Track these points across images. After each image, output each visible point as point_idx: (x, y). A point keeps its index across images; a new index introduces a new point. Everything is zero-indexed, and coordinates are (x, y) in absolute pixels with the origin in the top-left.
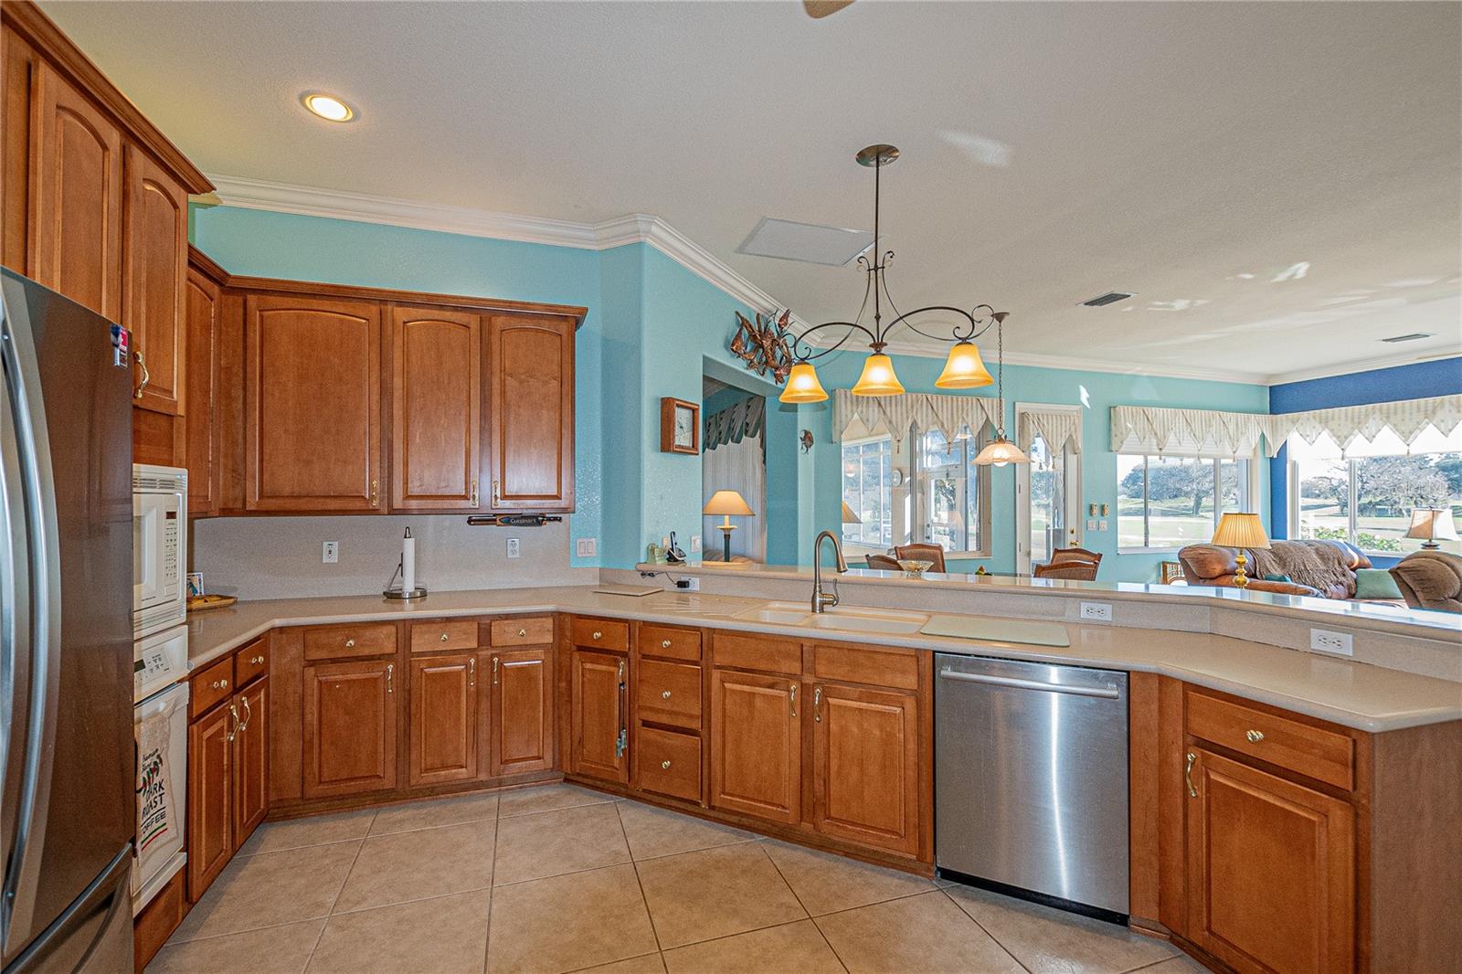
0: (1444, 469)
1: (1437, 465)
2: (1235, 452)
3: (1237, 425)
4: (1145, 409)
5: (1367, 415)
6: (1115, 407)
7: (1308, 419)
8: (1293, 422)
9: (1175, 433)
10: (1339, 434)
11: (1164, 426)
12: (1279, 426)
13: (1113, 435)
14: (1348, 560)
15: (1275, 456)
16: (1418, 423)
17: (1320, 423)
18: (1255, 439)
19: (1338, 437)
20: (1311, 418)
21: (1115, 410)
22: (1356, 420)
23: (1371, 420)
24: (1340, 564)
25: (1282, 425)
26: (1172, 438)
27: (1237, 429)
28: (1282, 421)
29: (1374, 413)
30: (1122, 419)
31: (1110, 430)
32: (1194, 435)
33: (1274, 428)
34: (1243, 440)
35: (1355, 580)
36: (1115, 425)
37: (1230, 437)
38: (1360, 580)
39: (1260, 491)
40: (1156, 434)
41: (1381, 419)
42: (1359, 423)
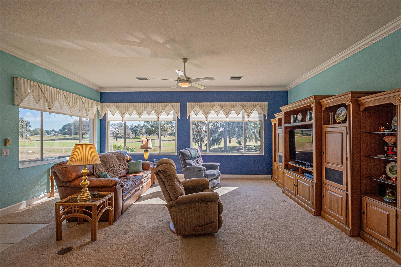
0: (131, 129)
1: (130, 128)
2: (87, 115)
3: (88, 104)
4: (40, 85)
5: (129, 107)
6: (16, 78)
7: (113, 106)
8: (108, 106)
9: (59, 102)
10: (122, 112)
11: (52, 97)
12: (103, 107)
13: (16, 95)
14: (126, 158)
15: (102, 119)
16: (143, 111)
17: (116, 108)
18: (95, 112)
19: (122, 113)
20: (114, 106)
21: (17, 79)
22: (127, 108)
23: (131, 108)
24: (124, 161)
25: (104, 107)
26: (57, 103)
27: (88, 106)
28: (104, 105)
29: (131, 106)
30: (22, 85)
31: (13, 92)
32: (69, 105)
33: (102, 107)
34: (90, 111)
35: (129, 166)
36: (17, 89)
37: (85, 109)
38: (130, 166)
39: (96, 133)
40: (47, 100)
41: (133, 108)
42: (127, 109)
